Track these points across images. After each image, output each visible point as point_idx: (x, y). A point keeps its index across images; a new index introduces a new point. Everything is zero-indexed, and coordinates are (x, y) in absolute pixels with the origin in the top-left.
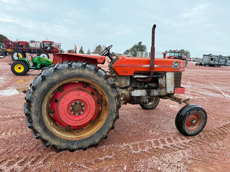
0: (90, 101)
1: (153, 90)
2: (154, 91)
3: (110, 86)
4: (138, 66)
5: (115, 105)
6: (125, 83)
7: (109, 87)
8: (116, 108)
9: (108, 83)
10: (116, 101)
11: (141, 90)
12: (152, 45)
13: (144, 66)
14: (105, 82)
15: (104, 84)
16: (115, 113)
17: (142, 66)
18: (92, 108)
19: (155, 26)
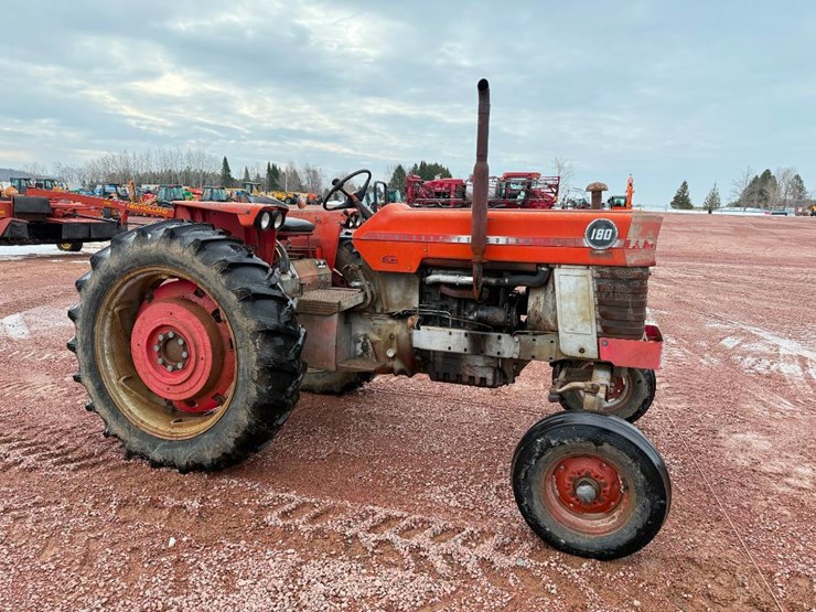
0: (197, 335)
1: (497, 334)
2: (502, 341)
3: (236, 294)
4: (432, 239)
5: (254, 358)
6: (401, 299)
7: (234, 297)
8: (257, 368)
9: (229, 287)
10: (255, 344)
11: (448, 330)
12: (478, 160)
13: (456, 241)
14: (223, 281)
15: (220, 288)
16: (255, 382)
17: (448, 241)
18: (203, 356)
19: (483, 86)
